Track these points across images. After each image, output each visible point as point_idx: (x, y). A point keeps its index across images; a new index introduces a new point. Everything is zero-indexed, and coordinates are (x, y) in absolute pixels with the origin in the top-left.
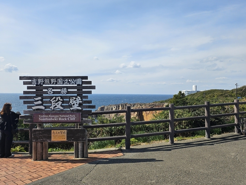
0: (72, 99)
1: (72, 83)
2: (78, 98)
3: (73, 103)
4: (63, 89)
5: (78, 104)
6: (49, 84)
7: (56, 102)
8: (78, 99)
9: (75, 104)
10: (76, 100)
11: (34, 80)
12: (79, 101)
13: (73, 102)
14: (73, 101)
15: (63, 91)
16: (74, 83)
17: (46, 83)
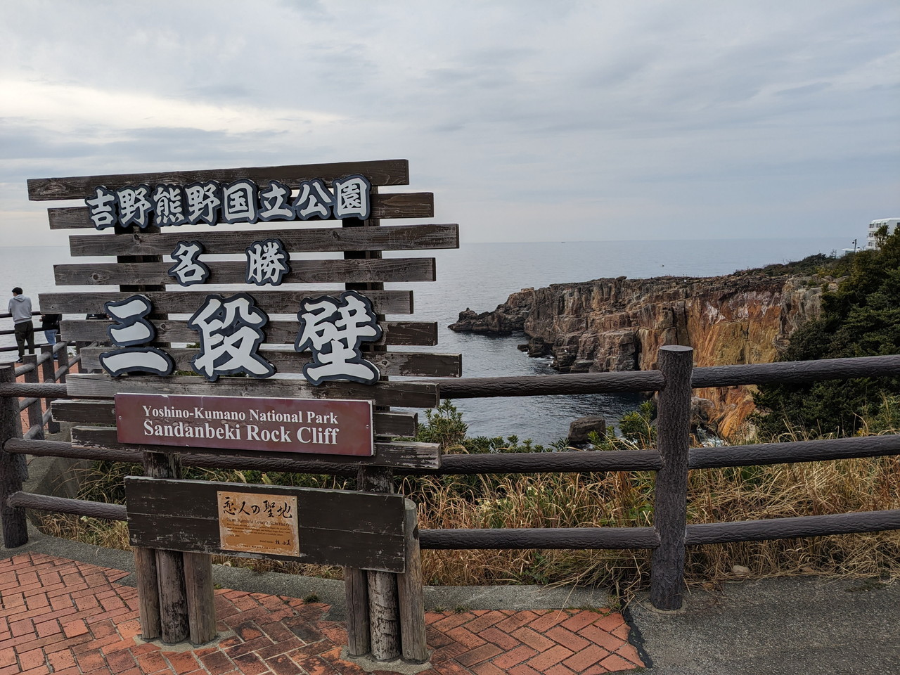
0: (316, 312)
1: (311, 209)
2: (349, 308)
7: (227, 332)
8: (353, 313)
9: (337, 346)
10: (339, 323)
11: (101, 199)
12: (358, 325)
13: (320, 333)
14: (319, 328)
15: (260, 261)
16: (324, 212)
17: (163, 215)
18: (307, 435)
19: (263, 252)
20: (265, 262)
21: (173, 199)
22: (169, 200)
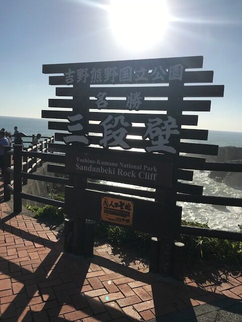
0: (153, 123)
1: (157, 77)
2: (169, 121)
3: (155, 135)
4: (131, 94)
5: (168, 137)
6: (101, 81)
7: (114, 130)
8: (170, 124)
9: (161, 138)
10: (163, 128)
11: (70, 72)
12: (172, 129)
13: (154, 132)
14: (154, 129)
15: (132, 100)
16: (163, 79)
17: (93, 79)
18: (143, 175)
19: (133, 96)
20: (134, 100)
21: (98, 73)
22: (97, 73)
